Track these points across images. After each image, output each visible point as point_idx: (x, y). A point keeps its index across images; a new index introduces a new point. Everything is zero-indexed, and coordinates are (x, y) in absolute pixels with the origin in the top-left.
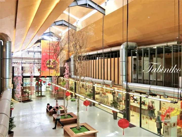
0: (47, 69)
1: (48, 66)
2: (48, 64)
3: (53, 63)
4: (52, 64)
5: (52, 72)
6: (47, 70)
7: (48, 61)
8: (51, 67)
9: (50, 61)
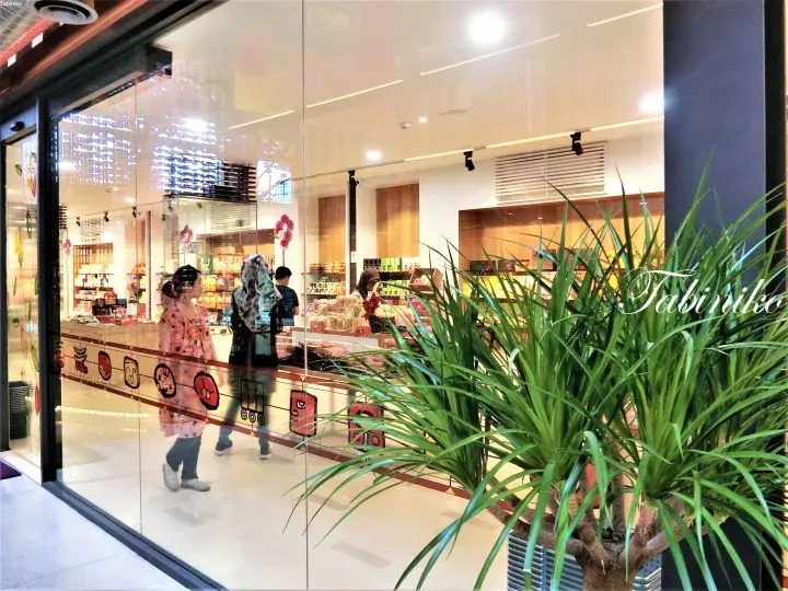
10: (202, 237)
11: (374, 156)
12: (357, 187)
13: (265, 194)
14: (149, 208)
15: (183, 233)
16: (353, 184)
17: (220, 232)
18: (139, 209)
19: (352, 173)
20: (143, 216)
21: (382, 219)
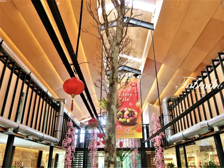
0: (118, 126)
1: (120, 119)
2: (120, 116)
3: (129, 114)
4: (128, 117)
5: (127, 130)
6: (119, 128)
7: (120, 111)
8: (126, 121)
9: (123, 112)
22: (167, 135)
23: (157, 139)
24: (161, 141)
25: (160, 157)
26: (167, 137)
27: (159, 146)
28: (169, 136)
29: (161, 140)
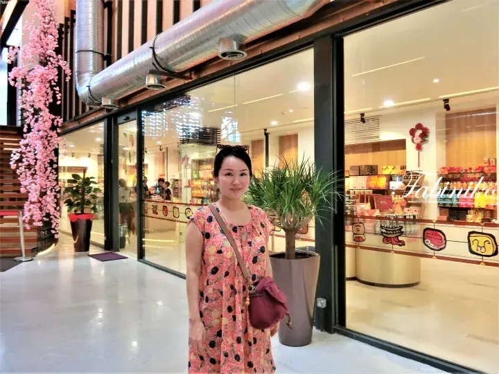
10: (193, 161)
11: (274, 123)
12: (269, 136)
13: (224, 139)
14: (167, 146)
15: (184, 159)
16: (266, 135)
17: (202, 158)
18: (162, 147)
19: (266, 130)
20: (164, 150)
21: (281, 151)
22: (79, 73)
23: (37, 79)
24: (51, 93)
25: (39, 147)
26: (79, 79)
27: (42, 107)
28: (87, 76)
29: (52, 87)
